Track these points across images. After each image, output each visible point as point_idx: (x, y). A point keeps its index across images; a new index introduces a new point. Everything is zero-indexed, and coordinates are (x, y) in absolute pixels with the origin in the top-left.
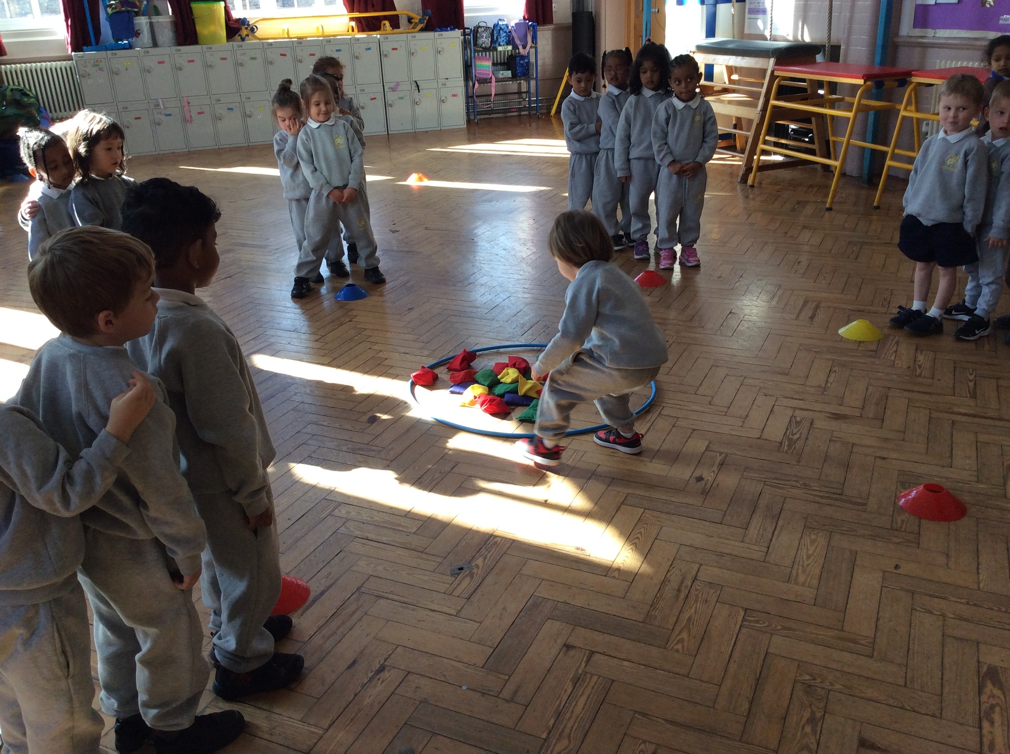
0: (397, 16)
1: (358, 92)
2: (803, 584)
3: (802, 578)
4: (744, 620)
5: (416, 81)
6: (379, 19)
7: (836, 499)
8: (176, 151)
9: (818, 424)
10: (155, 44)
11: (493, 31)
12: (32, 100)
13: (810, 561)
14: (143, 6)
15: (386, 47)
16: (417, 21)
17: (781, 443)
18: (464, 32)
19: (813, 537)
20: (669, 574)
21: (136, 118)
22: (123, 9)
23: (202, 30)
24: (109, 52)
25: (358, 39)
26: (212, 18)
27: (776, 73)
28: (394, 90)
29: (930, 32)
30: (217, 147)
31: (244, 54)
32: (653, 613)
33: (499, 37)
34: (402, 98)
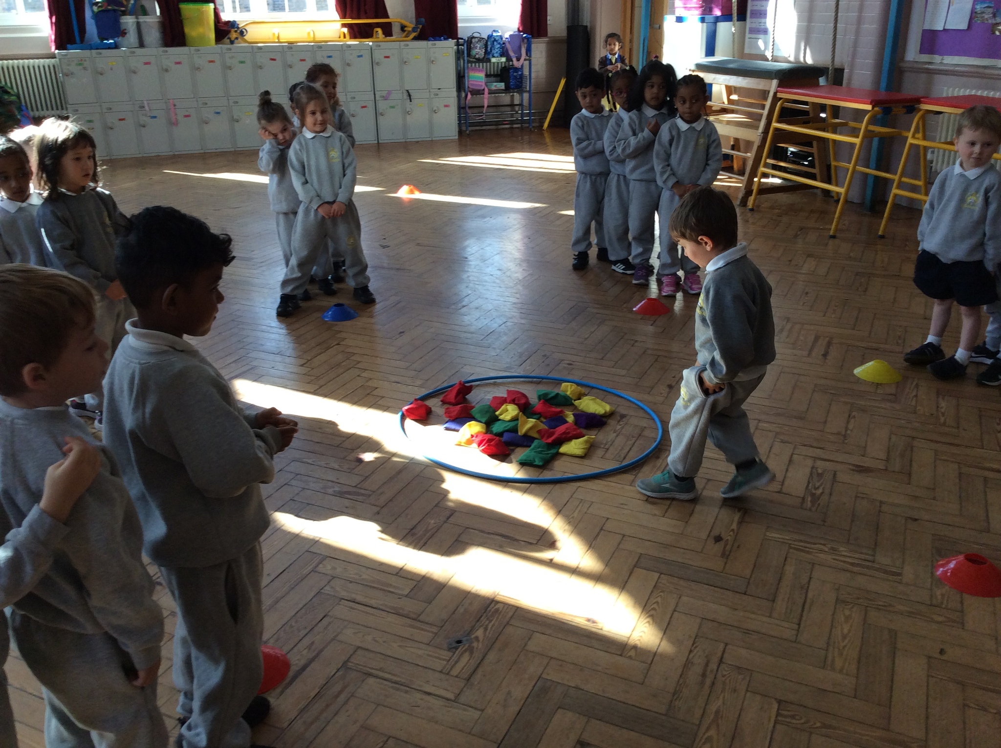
0: (390, 24)
1: (349, 99)
2: (841, 671)
3: (839, 663)
4: (778, 715)
5: (407, 91)
6: (371, 26)
7: (868, 567)
8: (160, 154)
9: (841, 477)
10: (142, 45)
11: (487, 42)
12: (13, 98)
13: (846, 641)
14: (130, 5)
15: (378, 56)
16: (410, 29)
17: (803, 499)
18: (458, 42)
19: (847, 612)
20: (691, 656)
21: (120, 120)
22: (109, 7)
23: (190, 31)
24: (94, 51)
25: (349, 46)
26: (201, 19)
27: (779, 95)
28: (385, 98)
29: (937, 58)
30: (202, 151)
31: (232, 57)
32: (677, 703)
33: (493, 48)
34: (393, 107)
